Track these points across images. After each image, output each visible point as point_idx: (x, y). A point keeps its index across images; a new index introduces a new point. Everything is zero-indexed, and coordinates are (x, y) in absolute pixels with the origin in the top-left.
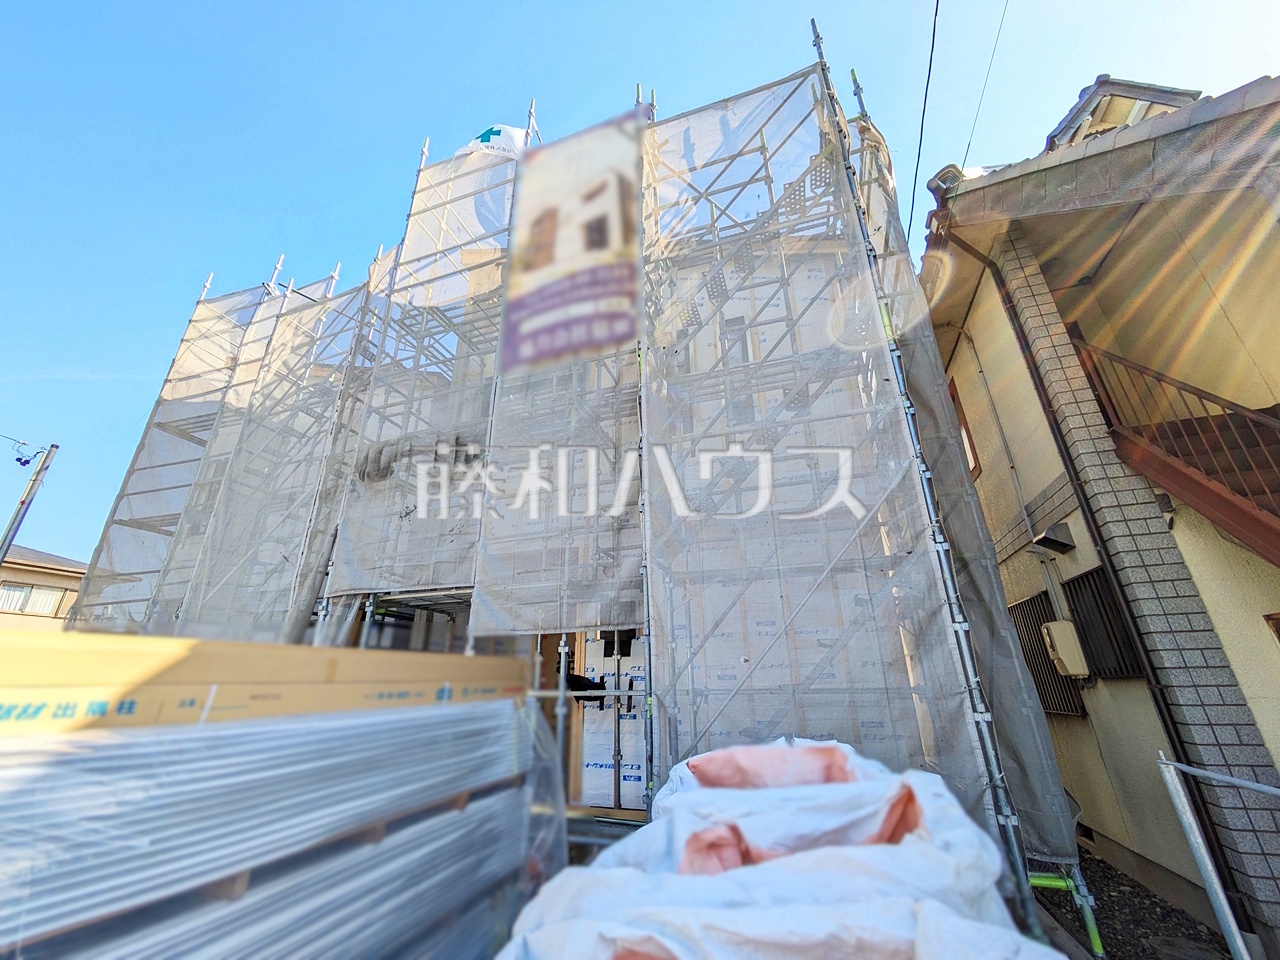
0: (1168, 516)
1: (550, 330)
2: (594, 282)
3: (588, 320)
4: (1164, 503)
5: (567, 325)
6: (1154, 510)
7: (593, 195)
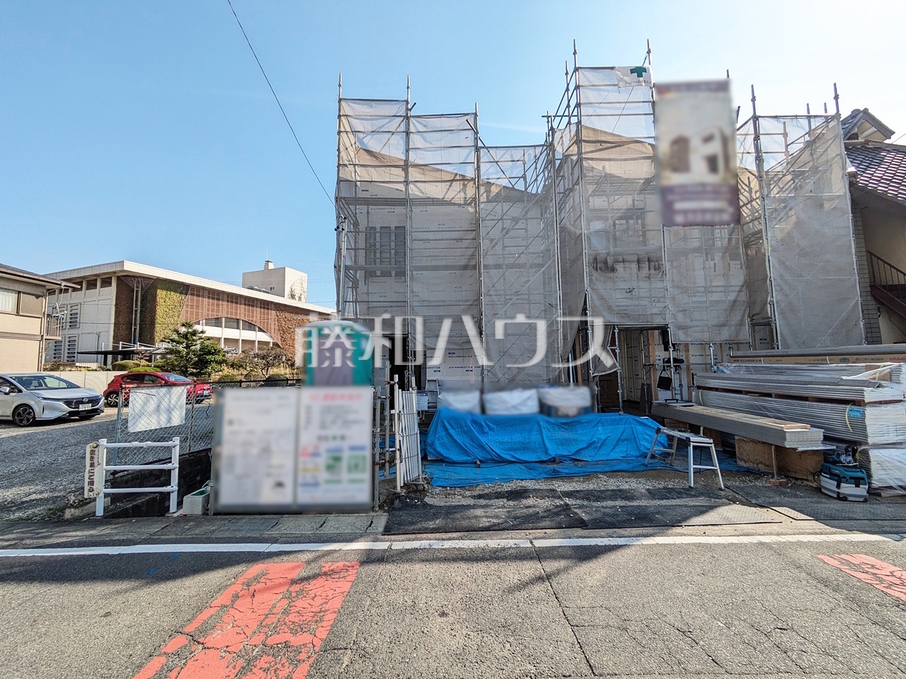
0: (879, 314)
1: (694, 211)
2: (715, 192)
3: (713, 211)
4: (879, 310)
5: (704, 211)
6: (875, 312)
7: (708, 139)
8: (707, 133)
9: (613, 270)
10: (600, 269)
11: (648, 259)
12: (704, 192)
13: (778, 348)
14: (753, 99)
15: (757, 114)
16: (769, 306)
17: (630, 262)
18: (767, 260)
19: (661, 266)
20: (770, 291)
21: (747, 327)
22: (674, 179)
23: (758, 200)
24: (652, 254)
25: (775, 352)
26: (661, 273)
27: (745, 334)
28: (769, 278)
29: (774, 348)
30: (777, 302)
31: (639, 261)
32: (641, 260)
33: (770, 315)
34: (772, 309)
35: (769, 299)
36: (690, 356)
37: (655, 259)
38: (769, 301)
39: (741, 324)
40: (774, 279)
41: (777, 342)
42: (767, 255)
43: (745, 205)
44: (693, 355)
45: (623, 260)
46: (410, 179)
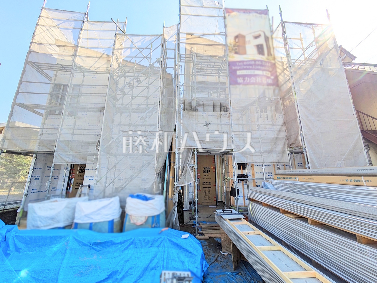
2: (262, 65)
3: (261, 76)
4: (368, 146)
6: (366, 147)
7: (256, 37)
8: (257, 34)
9: (195, 110)
10: (187, 109)
11: (220, 104)
12: (255, 65)
13: (309, 168)
14: (281, 13)
15: (284, 20)
16: (300, 137)
17: (209, 105)
18: (296, 105)
19: (228, 110)
20: (299, 126)
21: (287, 154)
22: (237, 58)
23: (287, 69)
24: (223, 101)
25: (307, 171)
26: (228, 114)
27: (286, 158)
28: (298, 117)
29: (306, 168)
30: (305, 134)
31: (214, 106)
32: (216, 104)
33: (301, 144)
34: (303, 139)
35: (300, 132)
36: (255, 173)
37: (224, 105)
38: (300, 134)
39: (283, 152)
40: (302, 118)
41: (308, 163)
42: (296, 102)
43: (280, 74)
44: (257, 173)
45: (203, 104)
46: (78, 54)
